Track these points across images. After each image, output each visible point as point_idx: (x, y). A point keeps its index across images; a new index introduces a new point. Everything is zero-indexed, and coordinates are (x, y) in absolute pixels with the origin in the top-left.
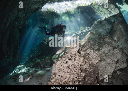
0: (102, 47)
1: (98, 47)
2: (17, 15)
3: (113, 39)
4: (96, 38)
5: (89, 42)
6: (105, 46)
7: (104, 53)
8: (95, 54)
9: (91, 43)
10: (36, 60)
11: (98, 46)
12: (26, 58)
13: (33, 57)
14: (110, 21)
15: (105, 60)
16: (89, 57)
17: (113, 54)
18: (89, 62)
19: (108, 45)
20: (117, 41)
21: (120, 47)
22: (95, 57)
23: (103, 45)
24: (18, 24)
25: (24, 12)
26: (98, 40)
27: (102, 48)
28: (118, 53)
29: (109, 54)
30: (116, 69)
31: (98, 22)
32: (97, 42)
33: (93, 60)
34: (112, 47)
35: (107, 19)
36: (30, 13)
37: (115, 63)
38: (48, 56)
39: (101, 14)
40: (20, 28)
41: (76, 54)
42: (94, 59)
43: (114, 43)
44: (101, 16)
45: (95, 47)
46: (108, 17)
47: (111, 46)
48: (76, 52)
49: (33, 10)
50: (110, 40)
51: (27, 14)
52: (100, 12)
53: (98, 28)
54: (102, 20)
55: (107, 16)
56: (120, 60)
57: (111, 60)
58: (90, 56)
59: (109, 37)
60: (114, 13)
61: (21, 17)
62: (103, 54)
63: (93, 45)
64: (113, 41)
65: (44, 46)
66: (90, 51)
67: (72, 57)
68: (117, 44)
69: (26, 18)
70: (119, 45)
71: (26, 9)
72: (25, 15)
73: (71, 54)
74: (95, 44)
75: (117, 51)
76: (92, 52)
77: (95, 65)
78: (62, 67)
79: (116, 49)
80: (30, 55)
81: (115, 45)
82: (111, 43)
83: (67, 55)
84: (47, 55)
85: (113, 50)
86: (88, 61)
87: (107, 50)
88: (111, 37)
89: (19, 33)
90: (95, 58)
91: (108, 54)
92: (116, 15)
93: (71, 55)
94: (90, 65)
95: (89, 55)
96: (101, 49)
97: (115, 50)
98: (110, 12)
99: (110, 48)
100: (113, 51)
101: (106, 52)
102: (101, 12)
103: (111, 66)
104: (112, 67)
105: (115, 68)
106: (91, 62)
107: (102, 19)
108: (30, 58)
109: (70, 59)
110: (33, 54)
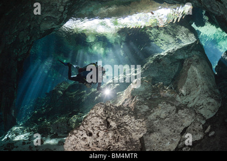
0: (155, 107)
1: (147, 107)
2: (16, 36)
3: (178, 93)
4: (147, 90)
5: (133, 97)
6: (160, 105)
7: (158, 117)
8: (137, 124)
9: (135, 100)
10: (43, 120)
11: (149, 107)
12: (27, 115)
13: (39, 115)
14: (176, 58)
15: (159, 130)
16: (125, 128)
17: (175, 120)
18: (125, 137)
19: (167, 103)
20: (185, 95)
21: (190, 106)
22: (138, 128)
23: (158, 105)
24: (16, 54)
25: (28, 32)
26: (150, 94)
27: (155, 110)
28: (186, 116)
29: (168, 119)
30: (181, 143)
31: (154, 61)
32: (148, 97)
33: (134, 134)
34: (174, 107)
35: (171, 53)
36: (38, 37)
37: (179, 134)
38: (63, 116)
39: (161, 44)
40: (19, 60)
41: (100, 127)
42: (134, 132)
43: (178, 98)
44: (162, 48)
45: (142, 109)
46: (174, 49)
47: (172, 105)
48: (101, 123)
49: (43, 32)
50: (172, 95)
51: (33, 37)
52: (160, 40)
53: (153, 71)
54: (162, 56)
55: (172, 48)
56: (189, 128)
57: (170, 130)
58: (128, 128)
59: (171, 88)
60: (186, 43)
61: (23, 42)
62: (156, 120)
63: (139, 105)
64: (178, 96)
65: (58, 98)
66: (130, 118)
67: (93, 130)
68: (185, 101)
69: (31, 43)
70: (188, 102)
71: (31, 28)
72: (29, 38)
73: (92, 126)
74: (143, 103)
75: (183, 114)
76: (133, 120)
77: (136, 141)
78: (78, 145)
79: (182, 109)
80: (35, 110)
81: (181, 102)
82: (173, 99)
83: (87, 126)
84: (62, 114)
85: (177, 112)
86: (122, 136)
87: (164, 112)
88: (175, 89)
89: (16, 70)
90: (138, 131)
91: (166, 120)
92: (188, 47)
93: (92, 128)
94: (126, 142)
95: (127, 125)
96: (153, 112)
97: (180, 112)
98: (179, 41)
99: (170, 108)
100: (177, 115)
101: (163, 116)
102: (162, 40)
103: (170, 140)
104: (172, 142)
105: (179, 142)
106: (128, 138)
107: (162, 54)
108: (34, 115)
109: (90, 134)
110: (40, 110)
